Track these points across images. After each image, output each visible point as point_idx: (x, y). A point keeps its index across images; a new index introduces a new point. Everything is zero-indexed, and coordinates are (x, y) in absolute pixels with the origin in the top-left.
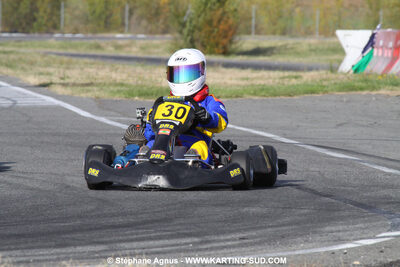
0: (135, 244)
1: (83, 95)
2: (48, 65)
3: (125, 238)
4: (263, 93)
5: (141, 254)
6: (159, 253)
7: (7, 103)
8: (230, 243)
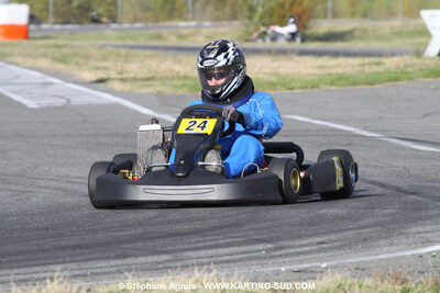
0: (202, 253)
1: (144, 90)
2: (104, 58)
3: (191, 246)
4: (342, 83)
5: (209, 263)
6: (227, 262)
7: (59, 102)
8: (306, 249)
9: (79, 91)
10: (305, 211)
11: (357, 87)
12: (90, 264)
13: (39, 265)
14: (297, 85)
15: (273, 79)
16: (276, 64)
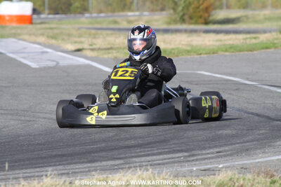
0: (143, 159)
1: (106, 56)
2: (80, 36)
3: (136, 154)
5: (147, 165)
6: (159, 164)
7: (52, 64)
8: (209, 156)
9: (64, 57)
10: (208, 132)
11: (242, 53)
12: (72, 166)
13: (39, 167)
14: (204, 52)
15: (189, 48)
16: (190, 39)
